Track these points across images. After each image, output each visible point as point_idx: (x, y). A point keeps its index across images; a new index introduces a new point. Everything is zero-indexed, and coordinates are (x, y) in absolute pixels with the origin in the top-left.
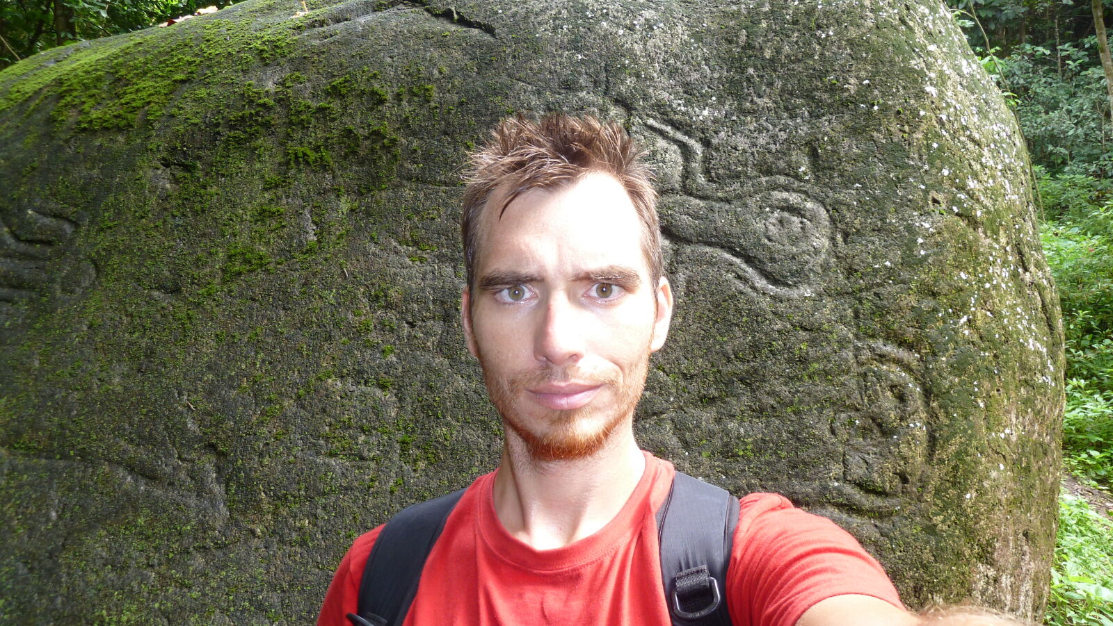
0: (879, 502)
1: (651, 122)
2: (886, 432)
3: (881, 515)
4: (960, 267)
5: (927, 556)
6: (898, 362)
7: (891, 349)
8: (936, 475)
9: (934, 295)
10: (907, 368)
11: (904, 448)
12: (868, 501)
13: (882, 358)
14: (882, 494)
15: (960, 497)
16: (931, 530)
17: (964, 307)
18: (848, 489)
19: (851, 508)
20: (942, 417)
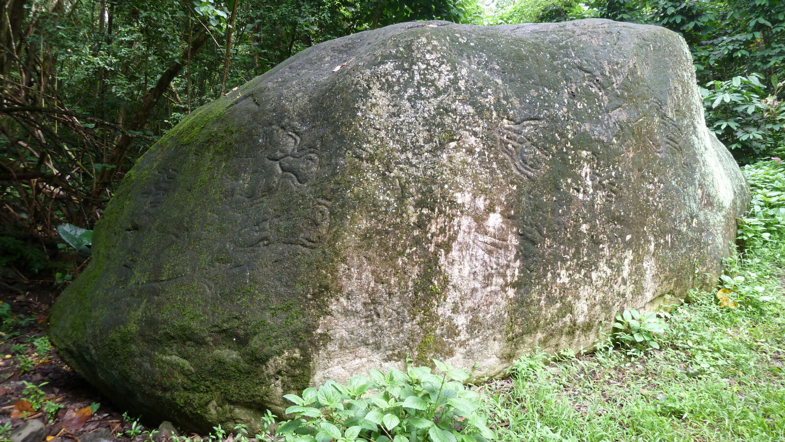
0: (311, 244)
2: (317, 225)
3: (312, 248)
4: (351, 174)
5: (321, 259)
6: (325, 205)
7: (324, 201)
8: (329, 237)
9: (339, 184)
10: (327, 206)
11: (320, 230)
12: (308, 244)
13: (319, 204)
14: (313, 242)
15: (335, 244)
16: (324, 252)
17: (349, 187)
18: (304, 240)
19: (304, 245)
20: (333, 221)
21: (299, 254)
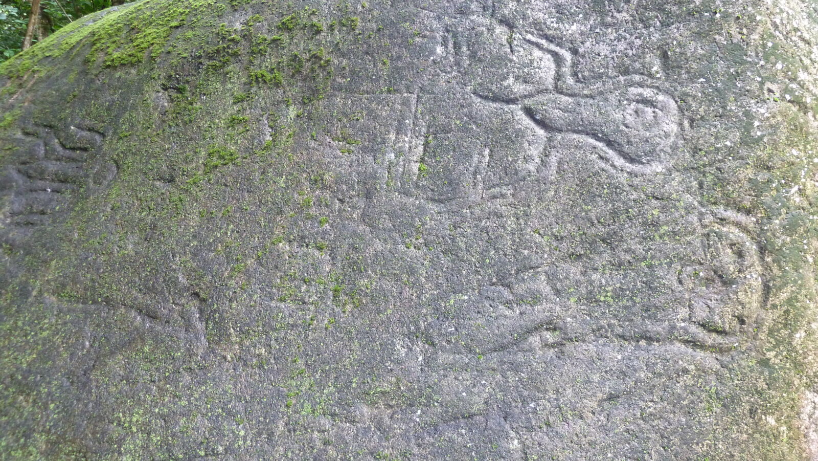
0: (719, 339)
1: (529, 37)
2: (726, 282)
3: (721, 350)
4: (791, 144)
6: (737, 224)
7: (731, 214)
8: (770, 318)
9: (769, 168)
10: (745, 229)
11: (741, 295)
12: (711, 339)
13: (723, 221)
14: (722, 332)
15: (791, 336)
16: (765, 363)
17: (795, 179)
18: (693, 329)
19: (695, 344)
20: (776, 270)
21: (685, 371)
